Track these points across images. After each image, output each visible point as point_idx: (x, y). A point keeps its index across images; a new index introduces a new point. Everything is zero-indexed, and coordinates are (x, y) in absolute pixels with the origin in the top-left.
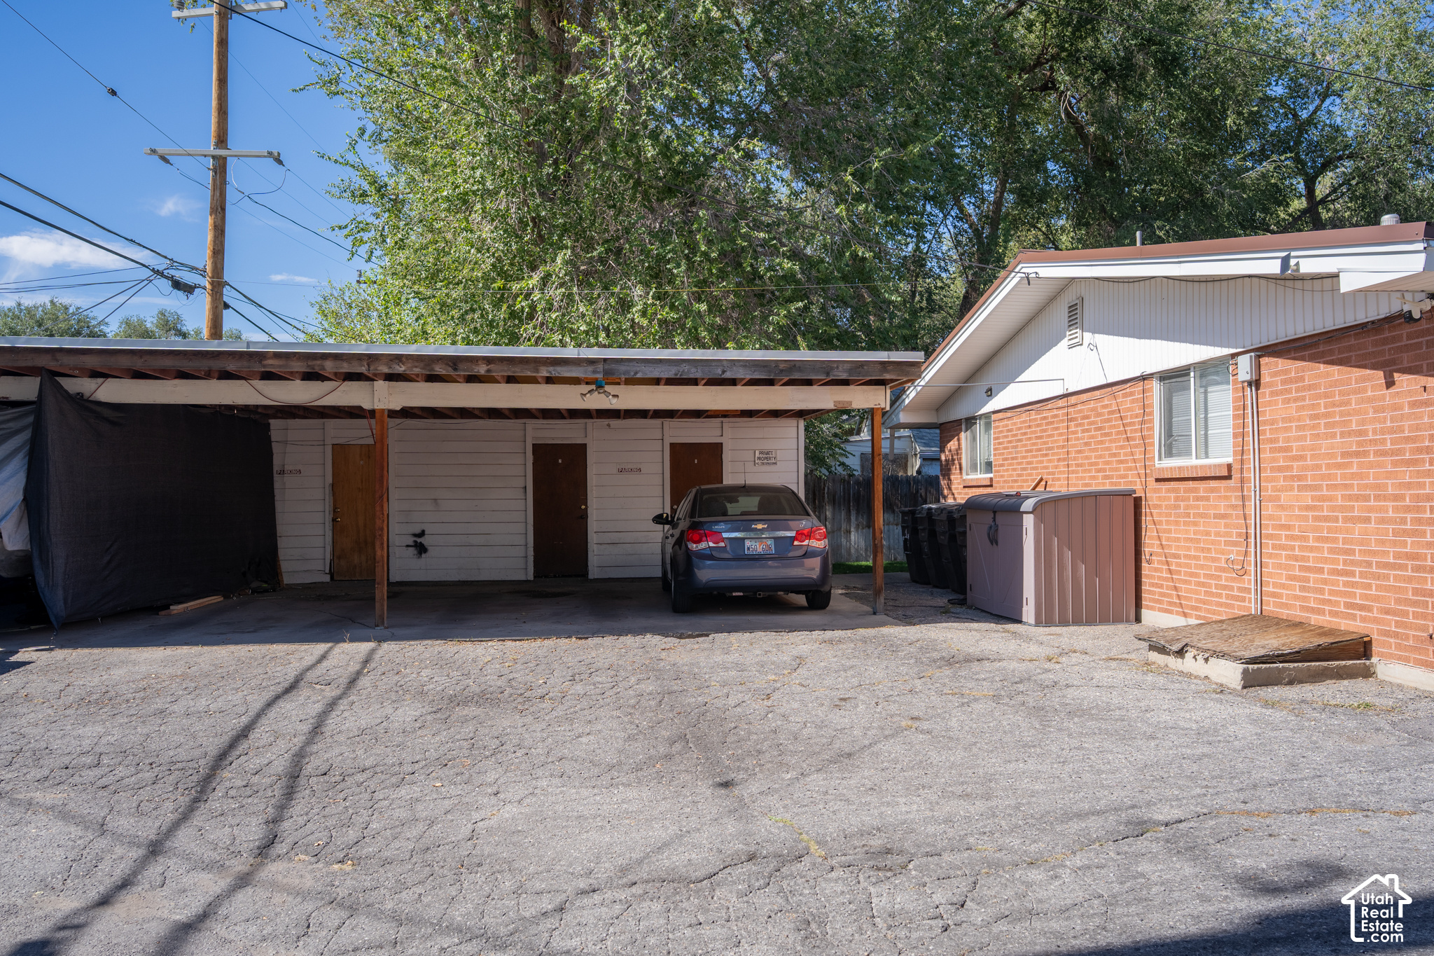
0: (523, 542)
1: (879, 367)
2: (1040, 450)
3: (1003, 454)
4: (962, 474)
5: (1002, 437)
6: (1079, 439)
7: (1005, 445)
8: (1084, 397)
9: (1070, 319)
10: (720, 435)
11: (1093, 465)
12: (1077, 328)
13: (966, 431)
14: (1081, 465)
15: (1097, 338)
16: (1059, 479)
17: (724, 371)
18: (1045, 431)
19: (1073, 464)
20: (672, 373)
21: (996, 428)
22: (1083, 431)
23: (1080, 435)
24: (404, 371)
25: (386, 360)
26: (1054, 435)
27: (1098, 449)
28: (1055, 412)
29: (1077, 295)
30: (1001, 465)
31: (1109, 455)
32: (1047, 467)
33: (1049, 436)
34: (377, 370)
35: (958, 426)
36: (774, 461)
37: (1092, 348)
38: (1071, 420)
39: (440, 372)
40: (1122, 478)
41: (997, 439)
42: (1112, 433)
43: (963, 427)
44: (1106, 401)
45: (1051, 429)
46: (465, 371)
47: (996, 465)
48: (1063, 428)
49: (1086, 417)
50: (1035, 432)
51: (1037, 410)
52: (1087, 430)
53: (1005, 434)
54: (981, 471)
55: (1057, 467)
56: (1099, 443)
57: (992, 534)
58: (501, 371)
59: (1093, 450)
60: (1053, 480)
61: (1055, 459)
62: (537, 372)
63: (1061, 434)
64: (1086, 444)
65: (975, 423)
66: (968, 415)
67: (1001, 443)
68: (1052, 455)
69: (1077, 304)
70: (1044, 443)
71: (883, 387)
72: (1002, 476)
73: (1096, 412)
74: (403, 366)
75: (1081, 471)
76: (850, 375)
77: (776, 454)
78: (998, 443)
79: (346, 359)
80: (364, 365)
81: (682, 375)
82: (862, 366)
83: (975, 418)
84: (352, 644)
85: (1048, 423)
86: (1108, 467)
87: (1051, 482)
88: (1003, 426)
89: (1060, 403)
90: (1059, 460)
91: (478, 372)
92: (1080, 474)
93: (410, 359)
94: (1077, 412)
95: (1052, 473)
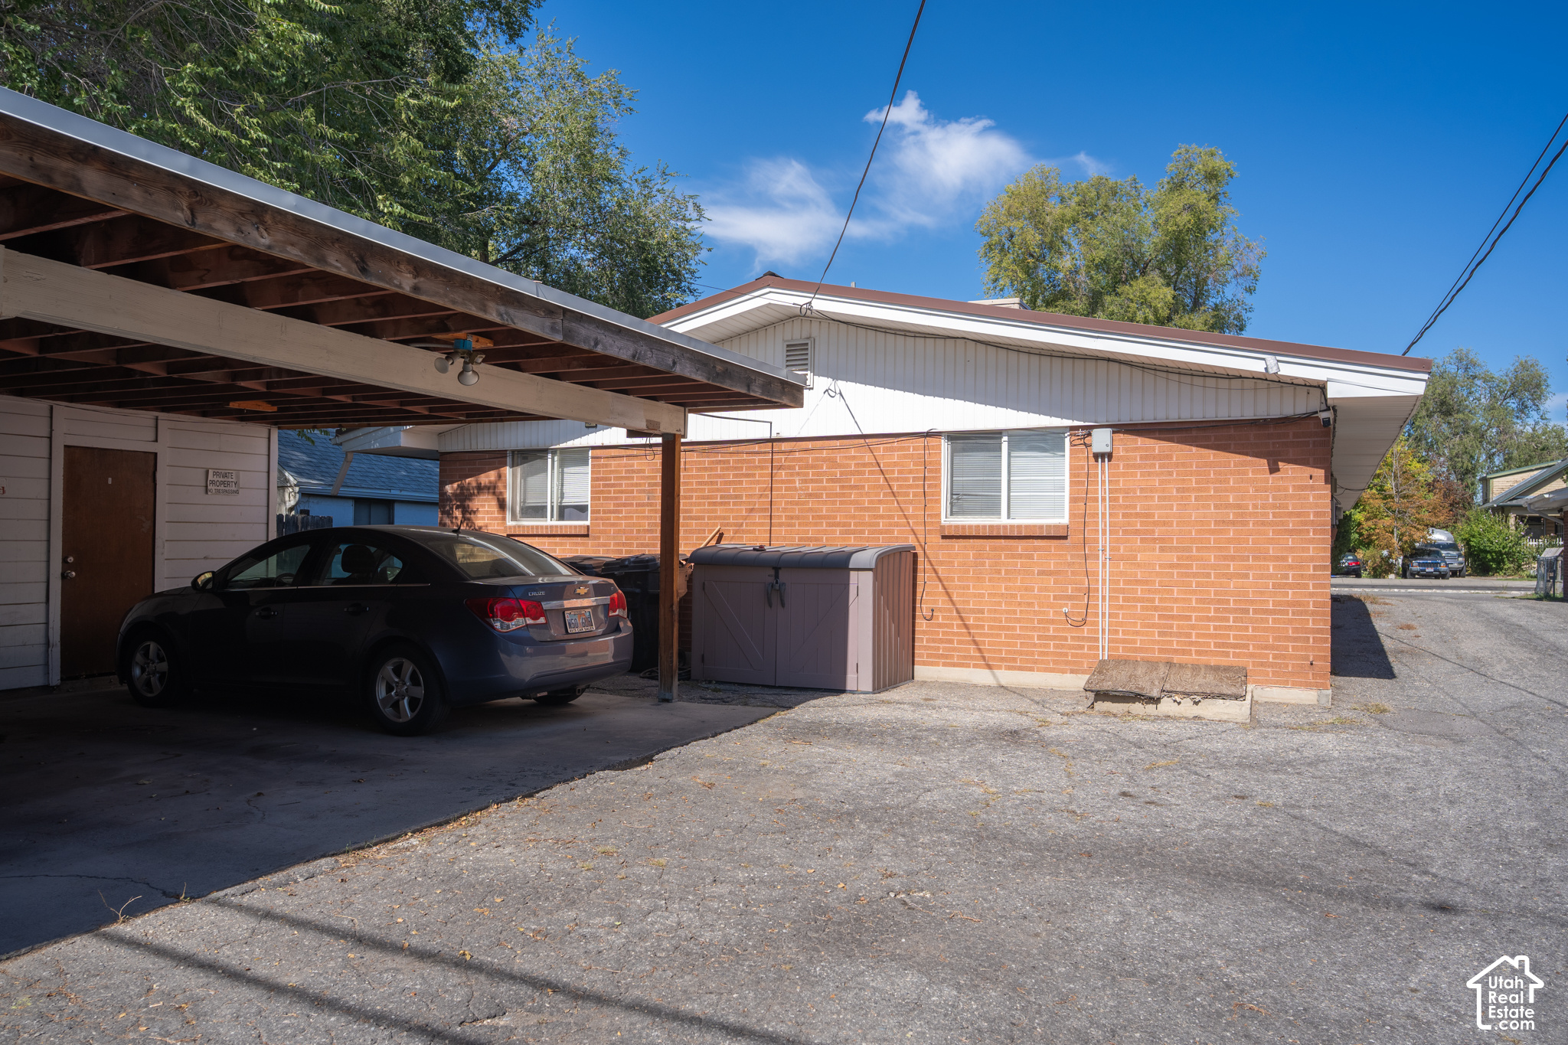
1: (780, 386)
2: (708, 497)
3: (616, 498)
4: (504, 519)
5: (616, 478)
6: (795, 489)
7: (624, 488)
8: (810, 445)
9: (789, 358)
10: (153, 438)
11: (824, 519)
12: (806, 370)
13: (513, 466)
14: (798, 517)
15: (842, 385)
16: (749, 532)
17: (674, 363)
18: (720, 476)
19: (781, 516)
20: (630, 353)
21: (599, 466)
22: (806, 481)
23: (797, 485)
24: (269, 247)
25: (231, 210)
26: (741, 483)
27: (834, 503)
28: (745, 457)
29: (805, 334)
30: (610, 512)
31: (856, 509)
32: (724, 518)
33: (730, 483)
34: (210, 227)
35: (497, 458)
36: (234, 488)
37: (833, 394)
38: (780, 468)
39: (337, 268)
40: (881, 534)
41: (602, 479)
42: (864, 486)
43: (509, 460)
44: (853, 453)
45: (735, 476)
46: (380, 278)
47: (598, 512)
48: (761, 475)
49: (813, 467)
50: (698, 477)
51: (704, 451)
52: (812, 481)
53: (624, 475)
54: (552, 517)
55: (746, 518)
56: (837, 495)
57: (774, 594)
58: (434, 294)
59: (825, 503)
60: (736, 532)
61: (742, 509)
62: (485, 311)
63: (758, 482)
64: (810, 495)
65: (541, 458)
66: (527, 447)
67: (613, 485)
68: (735, 504)
69: (807, 344)
70: (718, 490)
71: (682, 408)
72: (613, 525)
73: (832, 462)
74: (265, 234)
75: (800, 525)
76: (762, 394)
77: (238, 477)
78: (605, 486)
79: (137, 179)
80: (183, 210)
81: (638, 359)
82: (770, 383)
83: (545, 451)
84: (139, 921)
85: (728, 469)
86: (853, 521)
87: (732, 535)
88: (619, 465)
89: (757, 448)
90: (752, 510)
91: (400, 286)
92: (797, 527)
93: (280, 222)
94: (793, 460)
95: (736, 525)
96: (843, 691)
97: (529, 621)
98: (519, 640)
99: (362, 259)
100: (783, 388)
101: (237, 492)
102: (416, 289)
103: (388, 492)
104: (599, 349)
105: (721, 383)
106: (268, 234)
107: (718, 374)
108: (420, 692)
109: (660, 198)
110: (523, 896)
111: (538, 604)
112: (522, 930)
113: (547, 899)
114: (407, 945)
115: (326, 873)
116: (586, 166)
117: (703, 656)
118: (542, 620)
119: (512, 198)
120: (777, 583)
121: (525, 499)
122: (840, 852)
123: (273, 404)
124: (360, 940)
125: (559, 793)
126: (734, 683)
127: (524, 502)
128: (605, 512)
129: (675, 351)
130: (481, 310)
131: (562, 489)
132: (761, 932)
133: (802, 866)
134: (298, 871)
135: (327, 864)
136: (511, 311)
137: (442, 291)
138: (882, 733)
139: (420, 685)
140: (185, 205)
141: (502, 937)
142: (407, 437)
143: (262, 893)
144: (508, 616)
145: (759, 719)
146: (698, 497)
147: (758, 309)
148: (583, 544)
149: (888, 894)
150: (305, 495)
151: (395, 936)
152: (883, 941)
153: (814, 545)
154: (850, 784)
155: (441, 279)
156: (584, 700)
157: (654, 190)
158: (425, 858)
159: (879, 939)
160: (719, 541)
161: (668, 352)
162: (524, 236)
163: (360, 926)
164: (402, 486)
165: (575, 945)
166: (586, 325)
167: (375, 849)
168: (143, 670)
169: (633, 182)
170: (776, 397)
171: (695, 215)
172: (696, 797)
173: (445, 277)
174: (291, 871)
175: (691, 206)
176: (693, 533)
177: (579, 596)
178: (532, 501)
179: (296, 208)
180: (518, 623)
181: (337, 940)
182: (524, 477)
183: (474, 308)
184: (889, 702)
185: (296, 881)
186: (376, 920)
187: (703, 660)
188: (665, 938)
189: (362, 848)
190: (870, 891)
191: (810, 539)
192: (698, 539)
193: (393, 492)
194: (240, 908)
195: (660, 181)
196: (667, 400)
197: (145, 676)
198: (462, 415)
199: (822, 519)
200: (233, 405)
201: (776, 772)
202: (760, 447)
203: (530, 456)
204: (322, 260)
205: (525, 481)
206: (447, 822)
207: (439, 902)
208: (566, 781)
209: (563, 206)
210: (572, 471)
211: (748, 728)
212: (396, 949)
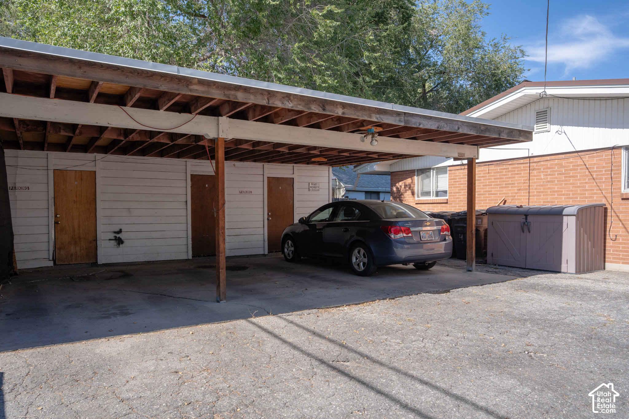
0: (185, 236)
1: (518, 133)
2: (499, 185)
3: (459, 187)
4: (414, 197)
5: (459, 179)
6: (541, 179)
7: (462, 182)
8: (548, 158)
9: (537, 119)
10: (293, 173)
11: (556, 192)
12: (546, 123)
13: (418, 176)
14: (542, 192)
15: (565, 128)
16: (519, 199)
17: (459, 128)
18: (505, 175)
19: (534, 192)
20: (436, 126)
21: (452, 174)
22: (546, 175)
23: (542, 177)
24: (292, 107)
25: (280, 97)
26: (514, 177)
27: (561, 184)
28: (516, 166)
29: (546, 106)
30: (456, 193)
31: (573, 187)
32: (507, 194)
33: (509, 178)
34: (274, 104)
35: (411, 173)
36: (318, 189)
37: (560, 133)
38: (533, 170)
39: (315, 110)
40: (587, 198)
41: (453, 179)
42: (577, 176)
43: (416, 173)
44: (571, 160)
45: (512, 174)
46: (330, 111)
47: (451, 193)
48: (524, 174)
49: (550, 168)
50: (494, 176)
51: (497, 164)
52: (550, 175)
53: (462, 177)
54: (433, 196)
55: (517, 193)
56: (563, 181)
57: (525, 226)
58: (350, 114)
59: (557, 185)
60: (512, 200)
61: (515, 189)
62: (371, 118)
63: (523, 177)
64: (549, 182)
65: (428, 172)
66: (423, 168)
67: (457, 182)
68: (511, 187)
69: (547, 111)
70: (504, 181)
71: (476, 147)
72: (457, 198)
73: (560, 165)
74: (291, 103)
75: (543, 195)
76: (508, 137)
77: (319, 185)
78: (454, 182)
79: (252, 93)
80: (265, 100)
81: (440, 128)
82: (512, 132)
83: (430, 169)
84: (258, 318)
85: (508, 172)
86: (571, 193)
87: (510, 201)
88: (460, 173)
89: (522, 161)
90: (520, 190)
91: (337, 113)
92: (542, 197)
93: (295, 98)
94: (540, 165)
95: (512, 196)
96: (560, 272)
97: (405, 235)
98: (402, 242)
99: (324, 106)
100: (520, 133)
101: (319, 190)
102: (343, 113)
103: (377, 189)
104: (421, 126)
105: (484, 134)
106: (292, 102)
107: (482, 131)
108: (366, 260)
109: (503, 51)
110: (372, 329)
111: (409, 229)
112: (366, 339)
113: (380, 331)
114: (327, 337)
115: (314, 314)
116: (466, 44)
117: (492, 253)
118: (410, 235)
119: (435, 65)
120: (526, 222)
121: (423, 189)
122: (511, 333)
123: (325, 158)
124: (314, 333)
125: (405, 299)
126: (506, 266)
127: (422, 190)
128: (454, 193)
129: (459, 123)
130: (369, 117)
131: (437, 184)
132: (456, 355)
133: (489, 336)
134: (306, 312)
135: (315, 311)
136: (382, 116)
137: (353, 113)
138: (567, 291)
139: (366, 258)
140: (266, 98)
141: (359, 340)
142: (377, 167)
143: (294, 317)
144: (397, 232)
145: (507, 280)
146: (495, 185)
147: (520, 98)
148: (445, 207)
149: (525, 352)
150: (348, 191)
151: (325, 334)
152: (510, 368)
153: (550, 205)
154: (533, 309)
155: (353, 108)
156: (435, 268)
157: (500, 47)
158: (346, 314)
159: (509, 367)
160: (504, 204)
161: (455, 124)
162: (442, 79)
163: (317, 330)
164: (383, 186)
165: (382, 346)
166: (415, 118)
167: (332, 309)
168: (288, 250)
169: (490, 46)
170: (515, 138)
171: (520, 55)
172: (458, 306)
173: (354, 107)
174: (303, 311)
175: (518, 52)
176: (493, 201)
177: (426, 226)
178: (425, 190)
179: (300, 92)
180: (401, 235)
181: (308, 332)
182: (422, 180)
183: (366, 117)
184: (581, 278)
185: (304, 315)
186: (322, 329)
187: (492, 256)
188: (416, 350)
189: (328, 308)
190: (516, 349)
191: (549, 202)
192: (494, 203)
193: (379, 188)
194: (285, 319)
195: (503, 43)
196: (468, 143)
197: (288, 252)
198: (391, 157)
199: (555, 192)
200: (313, 160)
201: (501, 301)
202: (523, 161)
203: (424, 171)
204: (310, 108)
205: (423, 181)
206: (359, 304)
207: (343, 327)
208: (408, 295)
209: (456, 63)
210: (441, 177)
211: (501, 284)
212: (324, 338)
